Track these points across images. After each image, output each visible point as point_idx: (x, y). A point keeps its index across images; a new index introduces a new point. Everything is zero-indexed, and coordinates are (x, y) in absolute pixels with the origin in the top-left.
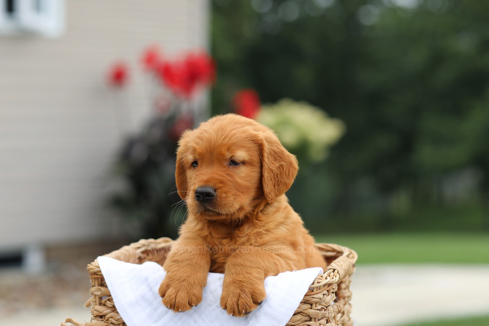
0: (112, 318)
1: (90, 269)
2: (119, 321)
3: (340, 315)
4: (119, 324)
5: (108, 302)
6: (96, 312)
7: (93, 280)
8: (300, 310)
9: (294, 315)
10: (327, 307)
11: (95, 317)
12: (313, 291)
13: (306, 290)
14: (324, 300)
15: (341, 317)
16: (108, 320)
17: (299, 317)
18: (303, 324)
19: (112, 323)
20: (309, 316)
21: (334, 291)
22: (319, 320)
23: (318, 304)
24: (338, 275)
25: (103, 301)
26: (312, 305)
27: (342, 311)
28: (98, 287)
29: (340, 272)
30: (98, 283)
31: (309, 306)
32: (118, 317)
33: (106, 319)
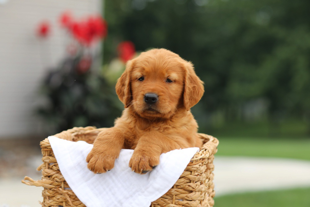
0: (56, 177)
1: (43, 144)
2: (62, 179)
3: (207, 180)
4: (61, 182)
5: (54, 167)
6: (45, 173)
7: (44, 152)
8: (184, 175)
9: (180, 178)
10: (201, 174)
11: (45, 176)
12: (192, 163)
13: (188, 162)
14: (200, 169)
15: (208, 181)
16: (53, 179)
17: (182, 180)
18: (185, 184)
19: (56, 181)
20: (189, 179)
21: (205, 163)
22: (196, 182)
23: (195, 172)
24: (208, 153)
25: (51, 166)
26: (191, 172)
27: (209, 178)
28: (48, 157)
29: (209, 151)
30: (48, 154)
31: (189, 173)
32: (61, 177)
33: (53, 178)
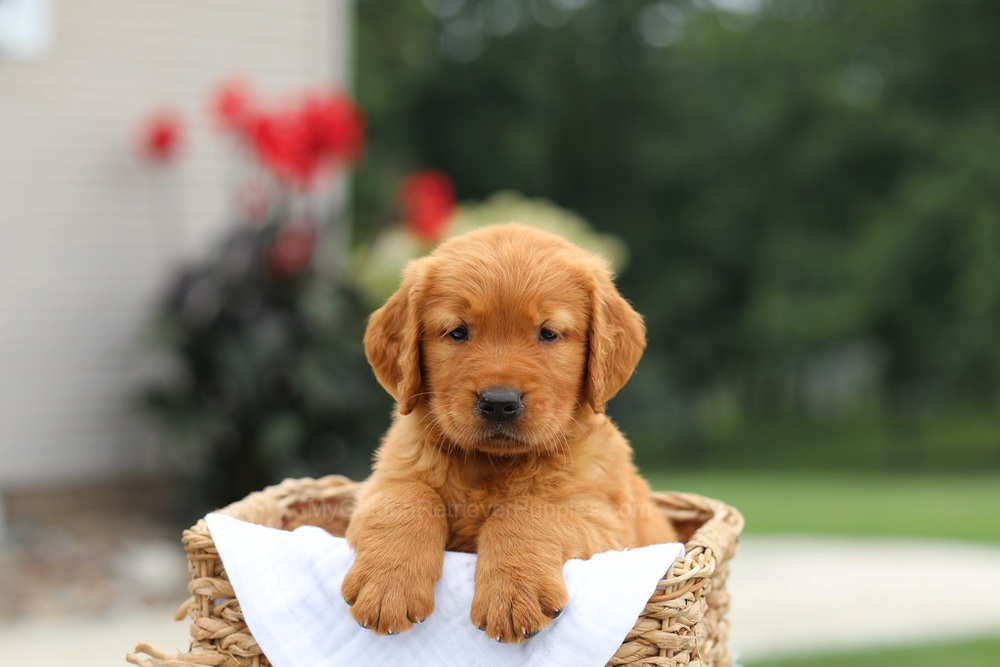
0: (236, 644)
1: (191, 540)
2: (252, 650)
4: (251, 658)
5: (228, 610)
6: (201, 632)
7: (196, 565)
8: (637, 633)
9: (626, 642)
10: (691, 627)
11: (200, 641)
12: (664, 593)
13: (650, 592)
14: (688, 612)
15: (713, 647)
16: (227, 649)
17: (634, 647)
18: (643, 661)
19: (235, 656)
20: (654, 644)
21: (705, 593)
22: (675, 654)
23: (673, 621)
24: (713, 560)
25: (217, 609)
26: (661, 622)
28: (208, 579)
29: (716, 554)
30: (207, 571)
31: (655, 624)
32: (250, 643)
33: (223, 646)
